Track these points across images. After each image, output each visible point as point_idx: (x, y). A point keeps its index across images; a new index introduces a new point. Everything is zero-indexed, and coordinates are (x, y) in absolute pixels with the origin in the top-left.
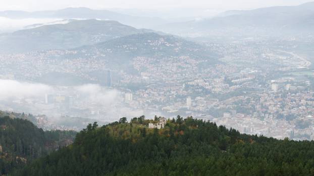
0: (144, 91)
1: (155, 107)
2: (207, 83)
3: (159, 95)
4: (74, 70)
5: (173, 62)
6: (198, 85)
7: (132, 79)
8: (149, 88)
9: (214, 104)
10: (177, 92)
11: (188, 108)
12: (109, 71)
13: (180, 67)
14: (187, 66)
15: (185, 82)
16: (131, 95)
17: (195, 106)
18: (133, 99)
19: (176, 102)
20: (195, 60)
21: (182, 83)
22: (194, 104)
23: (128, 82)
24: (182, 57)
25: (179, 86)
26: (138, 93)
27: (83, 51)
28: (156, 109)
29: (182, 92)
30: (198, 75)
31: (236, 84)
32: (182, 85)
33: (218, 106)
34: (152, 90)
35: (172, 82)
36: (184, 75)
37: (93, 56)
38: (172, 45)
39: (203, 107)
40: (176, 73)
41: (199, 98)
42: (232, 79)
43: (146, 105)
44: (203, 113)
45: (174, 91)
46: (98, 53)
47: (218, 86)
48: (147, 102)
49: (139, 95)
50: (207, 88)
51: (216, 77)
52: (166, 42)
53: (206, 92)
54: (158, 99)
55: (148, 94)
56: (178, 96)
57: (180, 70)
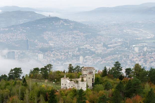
0: (51, 52)
1: (58, 63)
2: (92, 47)
3: (61, 55)
4: (5, 40)
5: (69, 35)
6: (86, 48)
7: (43, 45)
8: (54, 50)
9: (98, 60)
10: (73, 53)
11: (81, 64)
12: (27, 40)
13: (73, 37)
14: (78, 37)
15: (77, 47)
16: (42, 56)
17: (86, 62)
18: (44, 58)
20: (83, 33)
22: (85, 61)
23: (40, 47)
24: (75, 32)
25: (74, 49)
26: (46, 54)
27: (12, 29)
28: (59, 64)
29: (76, 53)
30: (85, 42)
31: (111, 48)
32: (76, 48)
34: (56, 52)
35: (69, 46)
36: (76, 42)
37: (18, 31)
38: (68, 24)
39: (91, 62)
40: (71, 41)
42: (108, 45)
43: (52, 62)
45: (71, 52)
46: (21, 29)
47: (100, 49)
48: (53, 60)
49: (48, 55)
50: (92, 50)
51: (97, 43)
52: (64, 23)
53: (93, 53)
54: (60, 57)
55: (53, 54)
56: (74, 56)
57: (74, 39)
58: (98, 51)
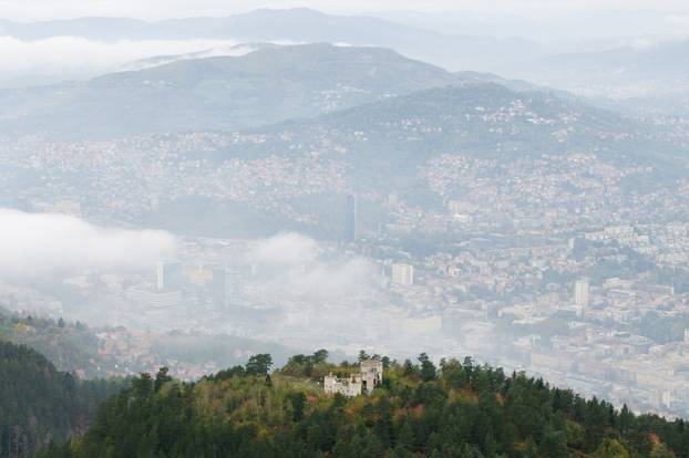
0: (450, 257)
1: (478, 308)
2: (645, 238)
3: (495, 270)
4: (252, 192)
5: (548, 173)
6: (614, 243)
7: (420, 219)
8: (464, 249)
9: (659, 300)
10: (548, 263)
11: (578, 313)
12: (349, 197)
13: (566, 186)
14: (588, 184)
15: (574, 234)
16: (408, 274)
17: (600, 308)
18: (415, 281)
19: (544, 291)
20: (614, 165)
21: (566, 236)
22: (598, 300)
24: (576, 158)
25: (558, 243)
26: (429, 263)
27: (284, 137)
28: (482, 313)
29: (564, 263)
30: (621, 211)
32: (567, 242)
33: (671, 306)
34: (474, 255)
35: (537, 233)
36: (577, 211)
37: (310, 151)
38: (548, 122)
39: (623, 309)
40: (553, 206)
41: (614, 281)
43: (452, 301)
44: (621, 327)
45: (540, 258)
46: (326, 142)
47: (678, 247)
48: (457, 293)
49: (435, 269)
50: (642, 250)
51: (673, 218)
52: (530, 113)
53: (638, 264)
54: (490, 283)
55: (459, 266)
56: (550, 275)
57: (566, 197)
58: (669, 258)
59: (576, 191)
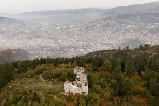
0: (5, 33)
2: (24, 30)
3: (10, 34)
6: (22, 31)
11: (20, 38)
13: (14, 26)
15: (17, 30)
17: (22, 37)
18: (1, 36)
19: (16, 36)
20: (19, 24)
22: (22, 36)
24: (15, 23)
26: (3, 34)
29: (17, 33)
31: (32, 30)
33: (29, 36)
34: (7, 33)
38: (11, 20)
40: (14, 28)
41: (23, 34)
44: (25, 39)
47: (28, 31)
48: (7, 37)
49: (3, 35)
53: (25, 33)
54: (10, 36)
56: (16, 34)
57: (15, 27)
58: (27, 32)
59: (16, 27)
